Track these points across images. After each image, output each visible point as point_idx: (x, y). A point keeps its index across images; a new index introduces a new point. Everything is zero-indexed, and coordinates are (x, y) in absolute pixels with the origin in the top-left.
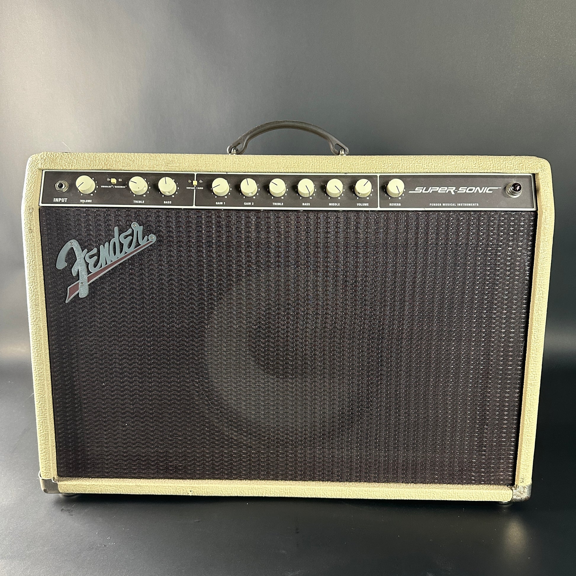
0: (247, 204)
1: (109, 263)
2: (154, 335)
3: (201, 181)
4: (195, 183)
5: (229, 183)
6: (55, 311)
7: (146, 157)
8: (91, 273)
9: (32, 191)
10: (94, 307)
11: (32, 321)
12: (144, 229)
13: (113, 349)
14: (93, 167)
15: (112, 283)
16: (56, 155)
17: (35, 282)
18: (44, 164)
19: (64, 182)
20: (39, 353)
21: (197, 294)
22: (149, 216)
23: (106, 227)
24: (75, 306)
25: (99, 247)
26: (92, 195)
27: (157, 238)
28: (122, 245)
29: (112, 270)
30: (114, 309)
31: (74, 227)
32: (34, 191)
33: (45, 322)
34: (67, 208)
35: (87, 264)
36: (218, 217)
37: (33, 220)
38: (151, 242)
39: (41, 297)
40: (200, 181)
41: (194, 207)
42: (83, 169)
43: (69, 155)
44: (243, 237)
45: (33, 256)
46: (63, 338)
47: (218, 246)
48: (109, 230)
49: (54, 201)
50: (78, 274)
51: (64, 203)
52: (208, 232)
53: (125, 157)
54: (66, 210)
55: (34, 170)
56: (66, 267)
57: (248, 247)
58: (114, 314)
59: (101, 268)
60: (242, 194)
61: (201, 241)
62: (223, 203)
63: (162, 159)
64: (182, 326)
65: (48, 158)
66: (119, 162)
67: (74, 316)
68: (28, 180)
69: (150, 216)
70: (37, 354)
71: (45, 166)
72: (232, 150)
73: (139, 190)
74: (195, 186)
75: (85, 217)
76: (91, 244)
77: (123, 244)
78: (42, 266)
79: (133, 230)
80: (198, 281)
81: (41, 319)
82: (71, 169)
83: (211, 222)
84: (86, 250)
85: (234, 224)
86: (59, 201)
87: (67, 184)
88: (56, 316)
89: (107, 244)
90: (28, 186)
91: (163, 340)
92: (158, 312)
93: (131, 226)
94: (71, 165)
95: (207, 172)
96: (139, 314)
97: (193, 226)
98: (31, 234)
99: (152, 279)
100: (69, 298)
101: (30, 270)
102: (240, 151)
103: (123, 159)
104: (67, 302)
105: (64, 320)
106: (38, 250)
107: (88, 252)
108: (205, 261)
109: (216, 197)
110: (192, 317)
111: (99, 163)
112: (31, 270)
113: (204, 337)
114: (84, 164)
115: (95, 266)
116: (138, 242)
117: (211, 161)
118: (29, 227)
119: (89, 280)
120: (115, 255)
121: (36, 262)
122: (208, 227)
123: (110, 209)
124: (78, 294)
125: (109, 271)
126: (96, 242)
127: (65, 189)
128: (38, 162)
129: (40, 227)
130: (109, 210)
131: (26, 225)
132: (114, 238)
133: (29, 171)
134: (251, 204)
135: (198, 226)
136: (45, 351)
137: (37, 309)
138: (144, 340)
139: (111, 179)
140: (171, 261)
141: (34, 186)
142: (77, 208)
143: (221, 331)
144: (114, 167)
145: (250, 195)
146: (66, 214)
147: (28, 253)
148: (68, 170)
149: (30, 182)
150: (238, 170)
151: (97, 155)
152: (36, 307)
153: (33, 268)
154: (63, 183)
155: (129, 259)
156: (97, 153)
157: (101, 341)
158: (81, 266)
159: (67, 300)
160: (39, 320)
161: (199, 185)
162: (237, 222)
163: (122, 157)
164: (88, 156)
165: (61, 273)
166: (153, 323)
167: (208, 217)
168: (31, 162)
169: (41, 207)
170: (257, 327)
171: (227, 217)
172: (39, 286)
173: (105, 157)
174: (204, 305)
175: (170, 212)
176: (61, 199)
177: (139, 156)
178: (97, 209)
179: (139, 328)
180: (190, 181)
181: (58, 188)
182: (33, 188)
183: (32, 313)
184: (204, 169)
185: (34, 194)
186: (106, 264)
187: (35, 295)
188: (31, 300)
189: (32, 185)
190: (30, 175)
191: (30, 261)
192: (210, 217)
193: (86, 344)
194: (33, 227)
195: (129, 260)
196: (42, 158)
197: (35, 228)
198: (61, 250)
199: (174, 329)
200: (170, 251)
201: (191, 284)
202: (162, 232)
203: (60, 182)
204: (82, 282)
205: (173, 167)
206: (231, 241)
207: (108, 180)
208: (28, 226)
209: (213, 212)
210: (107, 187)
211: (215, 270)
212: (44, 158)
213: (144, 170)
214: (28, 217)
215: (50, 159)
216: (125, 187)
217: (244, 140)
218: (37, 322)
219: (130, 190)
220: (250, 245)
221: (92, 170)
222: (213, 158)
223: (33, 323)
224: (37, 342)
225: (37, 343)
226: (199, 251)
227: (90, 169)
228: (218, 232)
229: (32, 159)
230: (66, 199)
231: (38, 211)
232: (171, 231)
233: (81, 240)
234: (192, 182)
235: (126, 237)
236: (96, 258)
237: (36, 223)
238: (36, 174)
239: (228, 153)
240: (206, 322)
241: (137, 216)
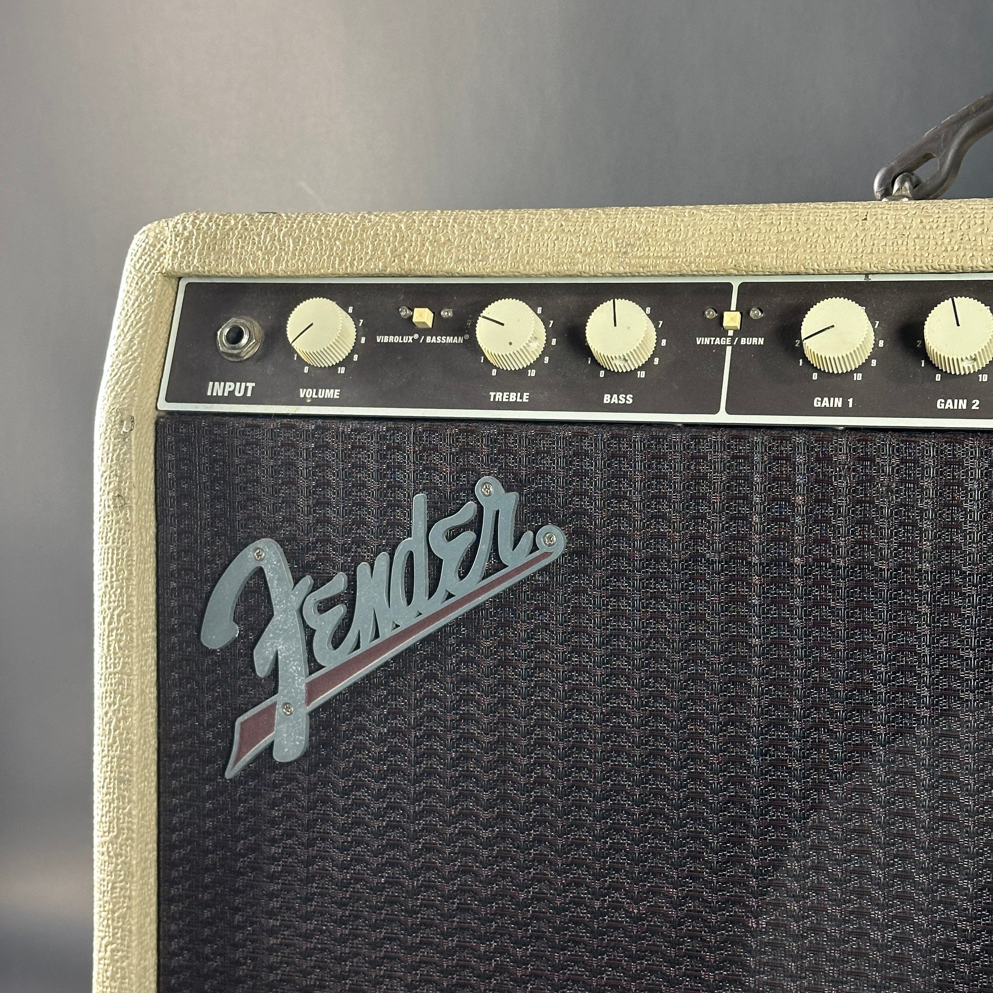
0: (949, 404)
1: (386, 632)
2: (538, 936)
3: (755, 313)
4: (732, 319)
5: (872, 319)
6: (189, 807)
7: (547, 223)
8: (322, 667)
9: (136, 354)
10: (325, 800)
11: (104, 839)
12: (520, 506)
13: (383, 976)
14: (352, 265)
15: (395, 713)
16: (226, 222)
17: (122, 694)
18: (183, 257)
19: (248, 324)
20: (119, 964)
21: (716, 781)
22: (544, 452)
23: (382, 493)
24: (256, 794)
25: (355, 571)
26: (342, 370)
27: (570, 540)
28: (435, 564)
29: (395, 659)
30: (394, 816)
31: (270, 489)
32: (141, 355)
33: (150, 846)
34: (249, 421)
35: (310, 634)
36: (818, 460)
37: (130, 461)
38: (546, 555)
39: (139, 749)
40: (751, 314)
41: (722, 417)
42: (317, 273)
43: (270, 221)
44: (927, 545)
45: (121, 594)
46: (207, 914)
47: (816, 584)
48: (393, 506)
49: (209, 394)
50: (274, 673)
51: (244, 400)
52: (775, 520)
53: (468, 226)
54: (247, 426)
55: (148, 278)
56: (235, 641)
57: (948, 589)
58: (393, 835)
59: (358, 652)
60: (929, 362)
61: (744, 558)
62: (845, 403)
63: (605, 230)
64: (654, 910)
65: (198, 234)
66: (444, 244)
67: (253, 830)
68: (124, 313)
69: (548, 453)
70: (111, 968)
71: (184, 265)
72: (896, 187)
73: (510, 350)
74: (731, 333)
75: (310, 454)
76: (325, 559)
77: (441, 561)
78: (155, 634)
79: (480, 509)
80: (726, 724)
81: (134, 835)
82: (275, 273)
83: (788, 479)
84: (308, 581)
85: (889, 489)
86: (226, 394)
87: (257, 329)
88: (189, 825)
89: (382, 560)
90: (123, 336)
91: (576, 963)
92: (560, 842)
93: (473, 492)
94: (275, 260)
95: (783, 274)
96: (488, 844)
97: (716, 499)
98: (121, 515)
99: (541, 707)
100: (238, 759)
101: (109, 646)
102: (929, 188)
103: (462, 235)
104: (229, 774)
105: (215, 846)
106: (143, 572)
107: (315, 588)
108: (756, 641)
109: (815, 376)
110: (695, 876)
111: (375, 250)
112: (112, 648)
113: (744, 965)
114: (322, 256)
115: (337, 641)
116: (497, 557)
117: (802, 229)
118: (115, 489)
119: (311, 696)
120: (409, 602)
121: (131, 618)
122: (774, 499)
123: (401, 425)
124: (271, 746)
125: (386, 664)
126: (345, 550)
127: (248, 345)
128: (163, 250)
129: (156, 488)
130: (398, 430)
131: (107, 481)
132: (409, 535)
133: (129, 280)
134: (969, 404)
135: (735, 498)
136: (142, 958)
137: (124, 797)
138: (502, 951)
139: (413, 311)
140: (617, 634)
141: (143, 338)
142: (285, 421)
143: (817, 950)
144: (425, 266)
145: (967, 367)
146: (248, 444)
147: (105, 582)
148: (264, 277)
149: (129, 323)
150: (918, 263)
151: (370, 221)
152: (119, 789)
153: (120, 641)
154: (243, 324)
155: (458, 622)
156: (370, 213)
157: (342, 940)
158: (285, 640)
159: (229, 766)
160: (127, 839)
161: (747, 327)
162: (903, 481)
163: (459, 224)
164: (337, 224)
165: (215, 663)
166: (537, 886)
167: (776, 458)
168: (140, 250)
169: (162, 414)
170: (977, 948)
171: (860, 459)
172: (135, 709)
173: (397, 227)
174: (747, 827)
175: (624, 437)
176: (232, 384)
177: (521, 219)
178: (356, 425)
179: (484, 902)
180: (711, 314)
181: (223, 344)
182: (140, 343)
183: (105, 810)
184: (770, 261)
185: (139, 366)
186: (377, 636)
187: (121, 741)
188: (105, 760)
189: (137, 332)
190: (133, 298)
191: (112, 615)
192: (788, 459)
193: (288, 945)
194: (130, 489)
195: (458, 625)
196: (177, 236)
197: (134, 494)
198: (220, 575)
199: (621, 917)
200: (618, 594)
201: (695, 737)
202: (590, 516)
203: (233, 321)
204: (286, 700)
205: (648, 257)
206: (870, 563)
207: (404, 312)
208: (112, 486)
209: (800, 439)
210: (397, 339)
211: (797, 684)
212: (186, 233)
213: (535, 272)
214: (114, 450)
215: (204, 238)
216: (461, 340)
217: (947, 142)
218: (121, 846)
219: (478, 351)
220: (958, 580)
221: (349, 276)
222: (811, 218)
223: (105, 849)
224: (115, 924)
225: (114, 928)
226: (733, 600)
227: (341, 272)
228: (816, 522)
229: (143, 237)
230: (251, 385)
231: (152, 427)
232: (624, 515)
233: (295, 539)
234: (721, 318)
235: (453, 534)
236: (340, 610)
237: (140, 472)
238: (153, 294)
239: (878, 195)
240: (753, 902)
241: (500, 452)
